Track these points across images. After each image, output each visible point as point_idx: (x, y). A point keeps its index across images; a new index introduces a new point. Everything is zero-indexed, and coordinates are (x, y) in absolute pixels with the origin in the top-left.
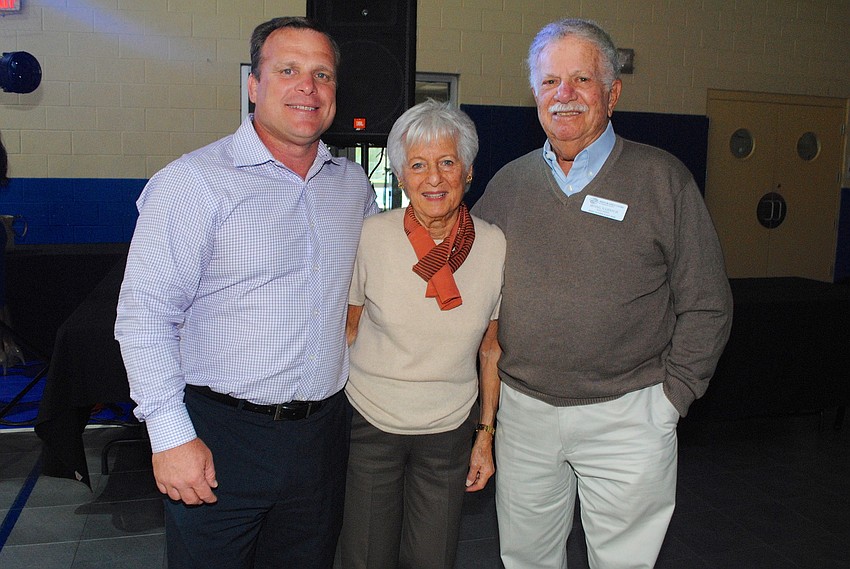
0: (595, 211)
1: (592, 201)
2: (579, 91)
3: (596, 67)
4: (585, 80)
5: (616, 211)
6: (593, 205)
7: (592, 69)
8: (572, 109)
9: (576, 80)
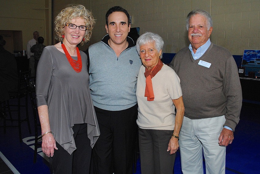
0: (202, 65)
1: (201, 62)
2: (199, 30)
3: (205, 23)
4: (202, 27)
5: (208, 65)
6: (202, 63)
7: (204, 24)
8: (197, 35)
9: (199, 27)
